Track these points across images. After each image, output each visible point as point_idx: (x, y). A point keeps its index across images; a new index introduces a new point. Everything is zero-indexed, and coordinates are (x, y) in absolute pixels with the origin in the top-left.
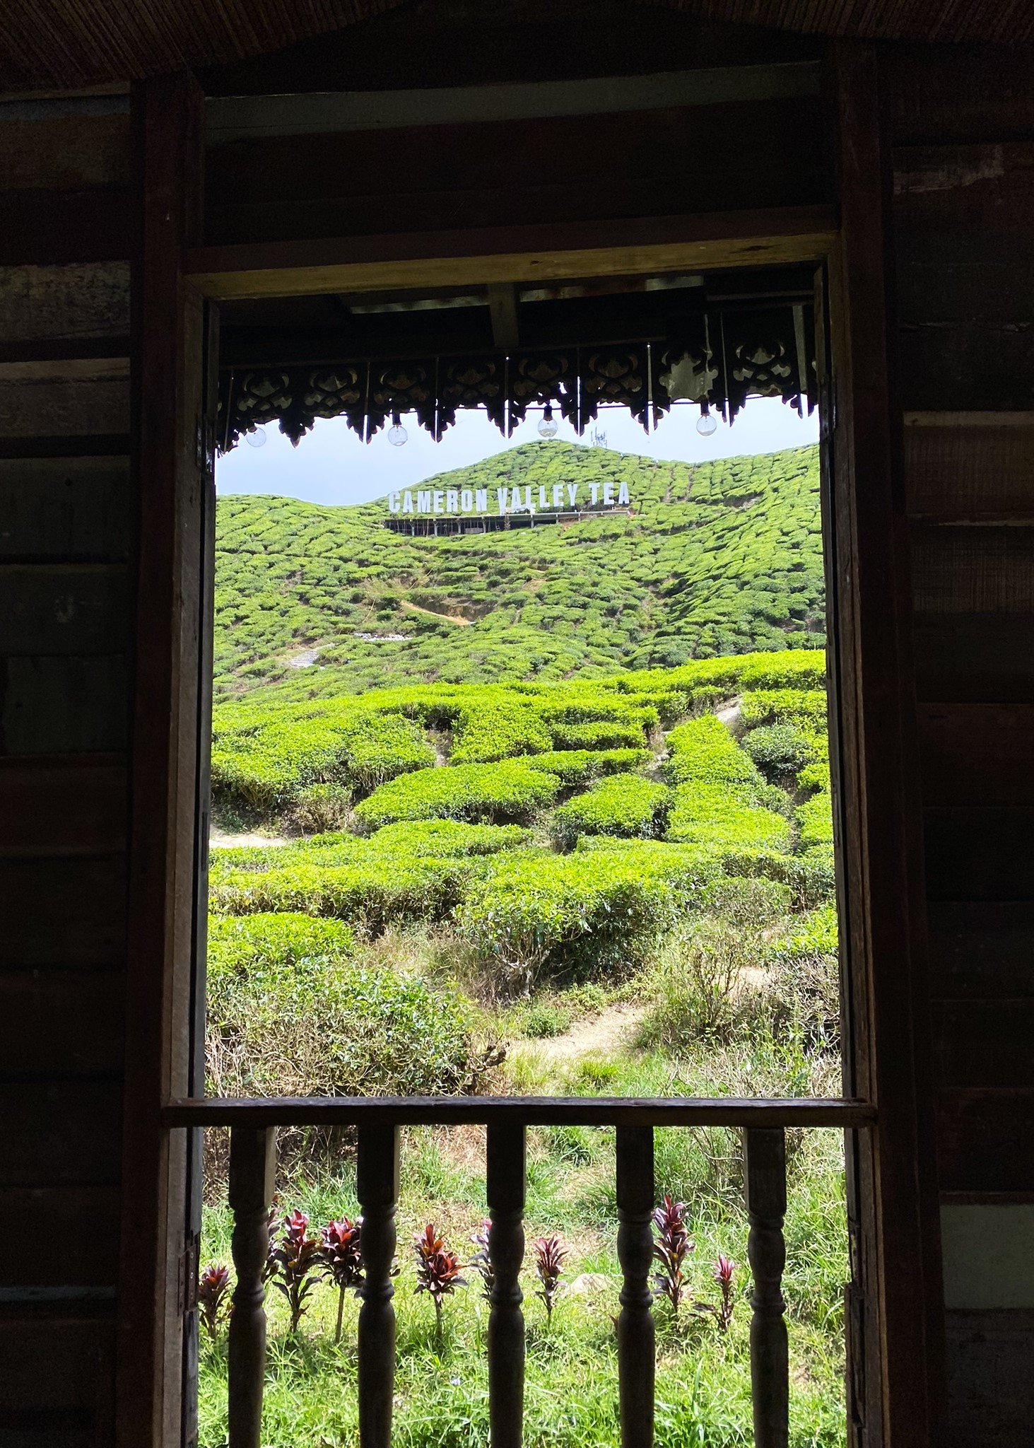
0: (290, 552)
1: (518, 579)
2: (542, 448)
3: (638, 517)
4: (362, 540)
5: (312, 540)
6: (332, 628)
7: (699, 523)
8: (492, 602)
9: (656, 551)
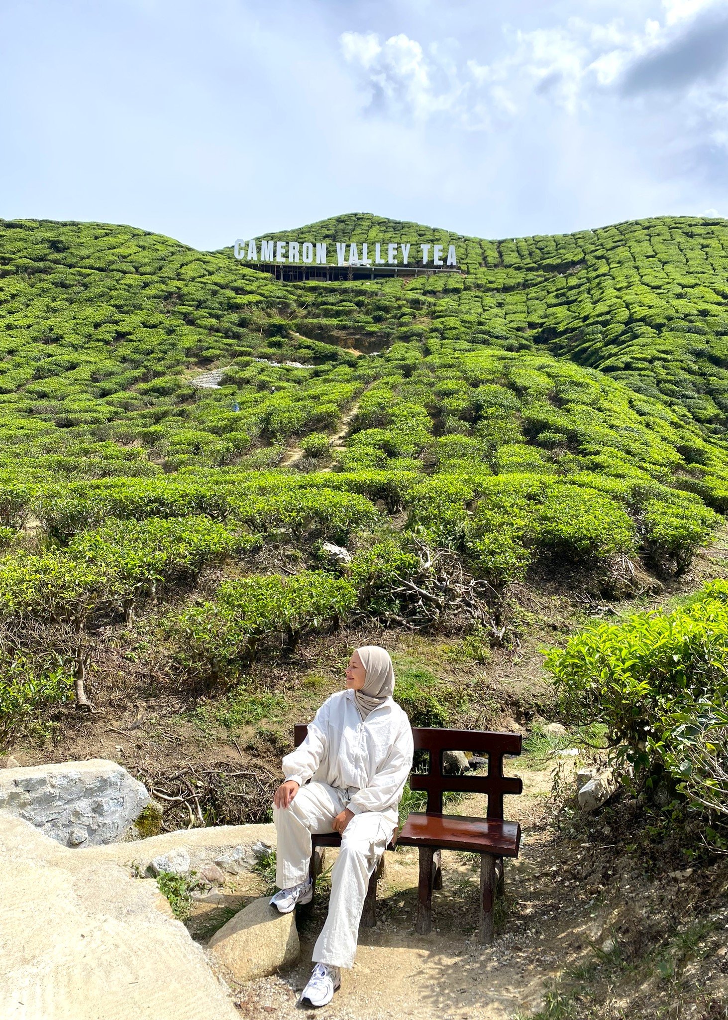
0: (162, 275)
1: (404, 315)
2: (358, 219)
3: (469, 276)
4: (231, 270)
5: (182, 265)
6: (227, 350)
7: (526, 285)
8: (388, 335)
9: (500, 305)
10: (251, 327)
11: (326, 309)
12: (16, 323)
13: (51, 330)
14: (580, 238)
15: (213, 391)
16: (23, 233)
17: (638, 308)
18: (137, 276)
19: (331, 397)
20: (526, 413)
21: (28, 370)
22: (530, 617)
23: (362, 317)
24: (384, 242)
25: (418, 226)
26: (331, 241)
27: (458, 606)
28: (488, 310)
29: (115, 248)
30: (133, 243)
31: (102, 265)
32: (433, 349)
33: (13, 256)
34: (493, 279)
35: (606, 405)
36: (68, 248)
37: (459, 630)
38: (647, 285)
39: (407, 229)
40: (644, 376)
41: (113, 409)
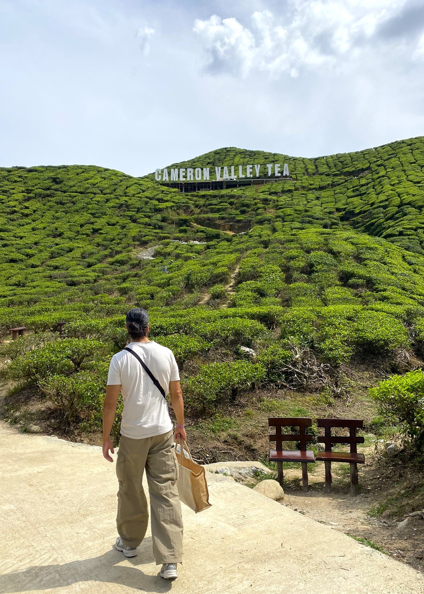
0: (116, 194)
1: (259, 208)
2: (227, 151)
3: (298, 182)
4: (155, 188)
5: (127, 188)
6: (156, 236)
7: (333, 185)
8: (250, 221)
9: (318, 198)
10: (168, 221)
11: (212, 208)
12: (37, 227)
13: (57, 229)
14: (366, 154)
15: (150, 261)
16: (36, 175)
17: (406, 196)
18: (102, 196)
19: (224, 263)
20: (340, 268)
21: (46, 254)
22: (353, 383)
23: (233, 211)
24: (244, 164)
25: (264, 153)
26: (212, 166)
27: (315, 378)
28: (310, 202)
29: (88, 180)
30: (98, 176)
31: (82, 190)
32: (278, 228)
33: (33, 188)
34: (312, 182)
35: (388, 260)
36: (63, 181)
37: (317, 390)
38: (411, 181)
39: (257, 155)
40: (412, 239)
41: (96, 274)
